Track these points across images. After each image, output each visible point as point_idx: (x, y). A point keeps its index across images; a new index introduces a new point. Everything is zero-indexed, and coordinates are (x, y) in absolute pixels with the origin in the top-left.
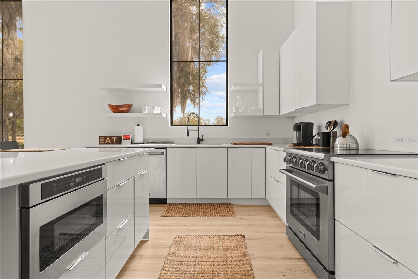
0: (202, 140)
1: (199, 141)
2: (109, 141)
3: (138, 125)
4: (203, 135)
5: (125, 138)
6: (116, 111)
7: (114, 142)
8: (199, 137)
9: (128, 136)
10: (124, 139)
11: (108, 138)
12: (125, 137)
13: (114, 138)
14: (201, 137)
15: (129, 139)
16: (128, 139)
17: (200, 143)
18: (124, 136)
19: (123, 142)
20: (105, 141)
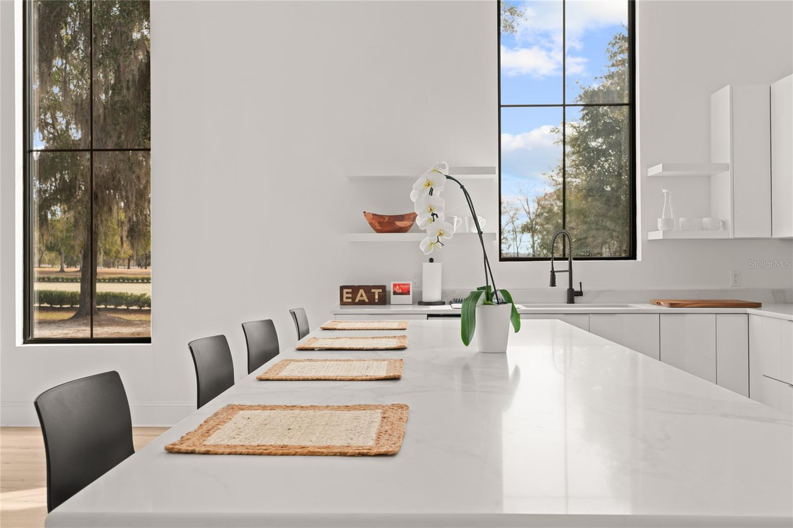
0: (580, 294)
1: (573, 295)
2: (365, 298)
3: (431, 260)
4: (581, 283)
5: (398, 290)
6: (387, 229)
7: (376, 301)
8: (573, 288)
9: (404, 284)
10: (395, 293)
11: (361, 291)
12: (398, 287)
13: (377, 291)
14: (576, 288)
15: (408, 293)
16: (406, 292)
17: (575, 301)
18: (395, 285)
19: (394, 299)
20: (354, 298)
